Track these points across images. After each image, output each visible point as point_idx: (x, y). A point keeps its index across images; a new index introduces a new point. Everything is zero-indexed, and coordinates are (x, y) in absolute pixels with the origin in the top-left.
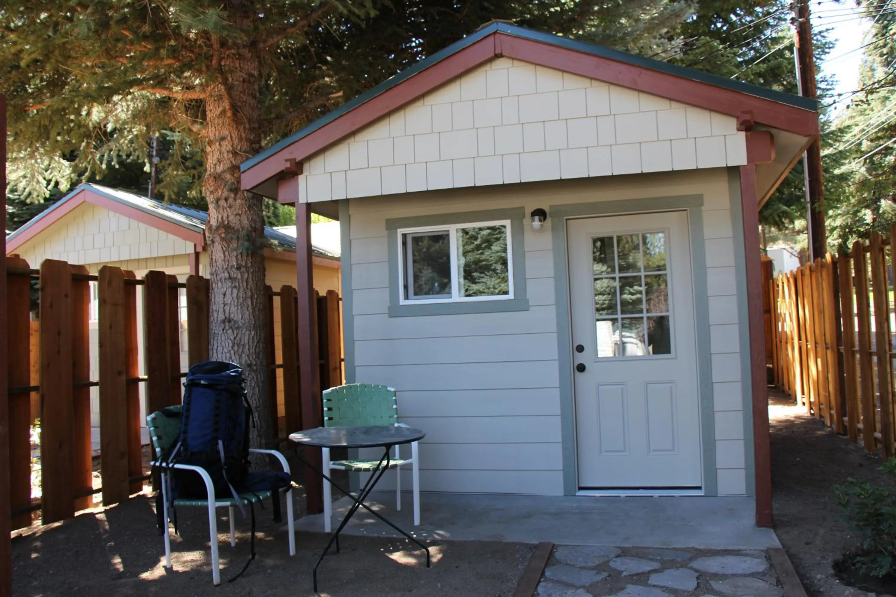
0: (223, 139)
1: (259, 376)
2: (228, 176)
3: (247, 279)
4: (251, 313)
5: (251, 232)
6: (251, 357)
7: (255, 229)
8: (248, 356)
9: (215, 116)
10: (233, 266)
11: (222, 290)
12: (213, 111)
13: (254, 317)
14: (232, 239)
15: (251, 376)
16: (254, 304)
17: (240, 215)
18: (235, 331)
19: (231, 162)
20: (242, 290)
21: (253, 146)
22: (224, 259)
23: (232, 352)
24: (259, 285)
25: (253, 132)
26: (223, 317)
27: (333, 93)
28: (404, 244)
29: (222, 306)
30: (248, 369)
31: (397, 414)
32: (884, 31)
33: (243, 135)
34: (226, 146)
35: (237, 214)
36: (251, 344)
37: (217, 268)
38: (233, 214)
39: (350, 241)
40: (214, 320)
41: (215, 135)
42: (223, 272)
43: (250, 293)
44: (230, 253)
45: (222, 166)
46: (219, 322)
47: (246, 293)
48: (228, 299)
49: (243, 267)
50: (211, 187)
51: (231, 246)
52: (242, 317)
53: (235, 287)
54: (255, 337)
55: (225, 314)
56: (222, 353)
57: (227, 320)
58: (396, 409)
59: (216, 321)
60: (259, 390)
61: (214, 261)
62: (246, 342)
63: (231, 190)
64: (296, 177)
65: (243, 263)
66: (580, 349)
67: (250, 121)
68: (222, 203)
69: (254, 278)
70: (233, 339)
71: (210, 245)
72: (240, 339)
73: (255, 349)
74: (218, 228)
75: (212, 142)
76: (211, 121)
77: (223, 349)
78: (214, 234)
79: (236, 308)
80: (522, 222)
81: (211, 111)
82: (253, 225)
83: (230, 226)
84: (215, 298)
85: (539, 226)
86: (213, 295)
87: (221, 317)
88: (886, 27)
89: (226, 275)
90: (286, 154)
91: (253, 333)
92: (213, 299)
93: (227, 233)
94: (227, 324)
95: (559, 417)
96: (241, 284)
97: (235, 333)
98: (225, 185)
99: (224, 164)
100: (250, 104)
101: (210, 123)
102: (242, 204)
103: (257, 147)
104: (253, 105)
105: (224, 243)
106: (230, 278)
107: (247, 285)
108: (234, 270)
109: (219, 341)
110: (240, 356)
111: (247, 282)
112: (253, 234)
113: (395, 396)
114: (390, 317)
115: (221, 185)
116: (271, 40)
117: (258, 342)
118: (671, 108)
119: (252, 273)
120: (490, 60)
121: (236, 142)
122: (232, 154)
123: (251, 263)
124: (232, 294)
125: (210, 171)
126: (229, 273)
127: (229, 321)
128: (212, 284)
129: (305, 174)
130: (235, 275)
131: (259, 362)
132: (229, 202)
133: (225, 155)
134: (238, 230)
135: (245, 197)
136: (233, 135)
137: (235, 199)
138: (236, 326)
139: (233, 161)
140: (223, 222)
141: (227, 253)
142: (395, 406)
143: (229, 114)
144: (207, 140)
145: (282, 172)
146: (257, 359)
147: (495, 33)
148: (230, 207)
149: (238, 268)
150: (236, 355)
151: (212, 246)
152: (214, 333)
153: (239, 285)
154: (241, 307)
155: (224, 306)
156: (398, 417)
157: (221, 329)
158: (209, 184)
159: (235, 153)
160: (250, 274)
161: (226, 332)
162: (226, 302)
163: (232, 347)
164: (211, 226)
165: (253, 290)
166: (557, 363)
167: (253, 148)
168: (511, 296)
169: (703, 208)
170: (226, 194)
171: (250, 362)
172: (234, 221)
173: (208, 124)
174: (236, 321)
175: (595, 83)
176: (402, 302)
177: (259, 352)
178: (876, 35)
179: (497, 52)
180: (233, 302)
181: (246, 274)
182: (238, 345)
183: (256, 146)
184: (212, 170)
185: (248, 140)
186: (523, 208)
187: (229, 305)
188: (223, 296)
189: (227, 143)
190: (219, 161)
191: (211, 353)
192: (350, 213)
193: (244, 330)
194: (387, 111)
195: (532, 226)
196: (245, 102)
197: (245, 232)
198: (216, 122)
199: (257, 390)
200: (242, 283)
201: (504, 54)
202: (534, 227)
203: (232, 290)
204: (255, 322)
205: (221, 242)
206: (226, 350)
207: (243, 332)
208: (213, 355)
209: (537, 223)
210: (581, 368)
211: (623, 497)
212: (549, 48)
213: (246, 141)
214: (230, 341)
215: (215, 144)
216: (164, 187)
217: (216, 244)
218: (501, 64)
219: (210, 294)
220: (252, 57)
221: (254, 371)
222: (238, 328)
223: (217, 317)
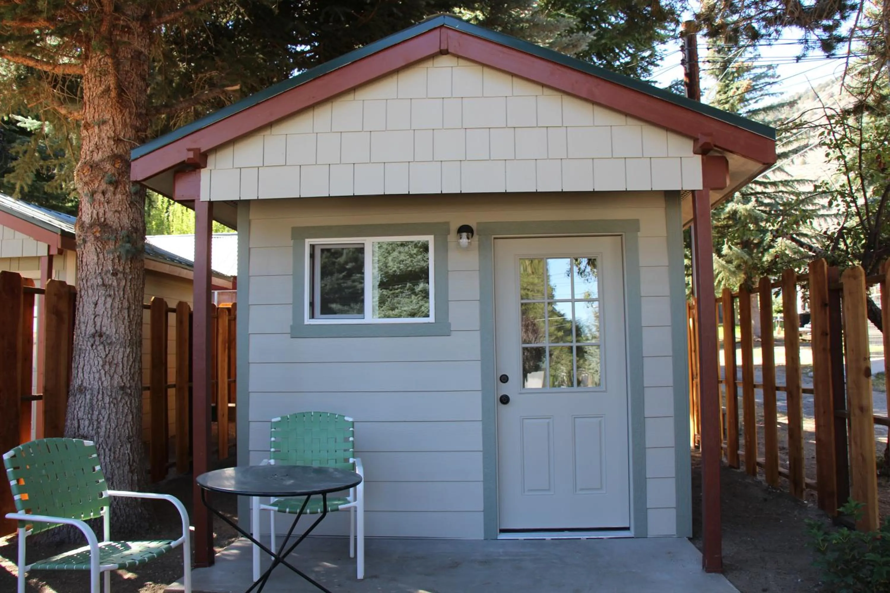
0: (104, 122)
1: (133, 401)
2: (108, 166)
3: (125, 286)
4: (127, 328)
5: (132, 233)
6: (124, 378)
7: (136, 230)
8: (121, 377)
9: (94, 95)
10: (108, 271)
11: (93, 299)
12: (92, 89)
13: (130, 332)
14: (109, 239)
15: (123, 401)
16: (132, 316)
17: (119, 212)
18: (107, 347)
19: (112, 150)
20: (117, 300)
21: (139, 134)
22: (98, 262)
23: (103, 372)
24: (137, 295)
25: (140, 119)
26: (93, 331)
27: (228, 86)
28: (312, 256)
29: (93, 317)
30: (121, 392)
31: (353, 448)
32: (727, 89)
33: (128, 120)
34: (107, 131)
35: (116, 211)
36: (125, 363)
37: (88, 273)
38: (111, 211)
39: (249, 249)
40: (81, 333)
41: (93, 117)
42: (96, 278)
43: (127, 304)
44: (106, 255)
45: (100, 153)
46: (87, 336)
47: (122, 303)
48: (100, 309)
49: (121, 272)
50: (85, 177)
51: (107, 247)
52: (116, 331)
53: (110, 296)
54: (131, 355)
55: (95, 327)
56: (90, 373)
57: (97, 334)
58: (353, 441)
59: (83, 335)
60: (133, 417)
61: (84, 264)
62: (120, 360)
63: (110, 183)
64: (198, 170)
65: (121, 269)
66: (504, 379)
67: (137, 104)
68: (99, 196)
69: (132, 286)
70: (104, 357)
71: (80, 245)
72: (113, 356)
73: (130, 369)
74: (91, 226)
75: (89, 125)
76: (89, 101)
77: (91, 368)
78: (86, 232)
79: (109, 320)
80: (446, 239)
81: (90, 89)
82: (135, 226)
83: (107, 224)
84: (83, 307)
85: (467, 244)
86: (81, 304)
87: (91, 330)
88: (727, 86)
89: (100, 281)
90: (188, 143)
91: (128, 350)
92: (81, 309)
93: (103, 231)
94: (97, 338)
95: (481, 453)
96: (116, 293)
97: (107, 350)
98: (104, 176)
99: (103, 152)
100: (137, 85)
101: (88, 103)
102: (122, 200)
103: (144, 136)
104: (141, 87)
105: (99, 244)
106: (104, 285)
107: (124, 294)
108: (109, 275)
109: (87, 359)
110: (112, 378)
111: (124, 290)
112: (134, 235)
113: (353, 427)
114: (292, 338)
115: (98, 176)
116: (167, 15)
117: (134, 361)
118: (626, 125)
119: (131, 279)
120: (432, 57)
121: (119, 127)
122: (114, 141)
123: (130, 268)
124: (105, 303)
125: (85, 158)
126: (102, 279)
127: (101, 336)
128: (80, 291)
129: (209, 167)
130: (110, 282)
131: (133, 384)
132: (106, 196)
133: (105, 141)
134: (116, 230)
135: (126, 192)
136: (116, 119)
137: (114, 194)
138: (109, 342)
139: (115, 149)
140: (98, 219)
141: (101, 256)
142: (351, 439)
143: (113, 94)
144: (83, 122)
145: (183, 162)
146: (131, 381)
147: (442, 26)
148: (108, 203)
149: (115, 274)
150: (107, 375)
151: (82, 247)
152: (80, 349)
153: (114, 294)
154: (116, 320)
155: (95, 317)
156: (354, 452)
157: (89, 344)
158: (84, 174)
159: (117, 140)
160: (128, 281)
161: (96, 349)
162: (97, 313)
163: (103, 366)
164: (83, 223)
165: (131, 301)
166: (479, 394)
167: (138, 136)
168: (431, 319)
169: (639, 234)
170: (104, 186)
171: (123, 384)
172: (112, 219)
173: (85, 103)
174: (108, 335)
175: (547, 91)
176: (308, 321)
177: (134, 373)
178: (719, 92)
179: (442, 48)
180: (106, 313)
181: (124, 281)
182: (110, 364)
183: (142, 135)
184: (88, 158)
185: (133, 127)
186: (447, 224)
187: (101, 317)
188: (93, 306)
189: (108, 128)
190: (97, 147)
191: (74, 372)
192: (251, 217)
193: (118, 347)
194: (311, 103)
195: (459, 243)
196: (133, 83)
197: (124, 232)
198: (96, 102)
199: (131, 417)
200: (118, 291)
201: (449, 51)
202: (461, 244)
203: (106, 298)
204: (131, 336)
205: (95, 242)
206: (94, 369)
207: (117, 349)
208: (77, 374)
209: (464, 241)
210: (505, 400)
211: (548, 540)
212: (500, 48)
213: (131, 127)
214: (100, 359)
215: (93, 127)
216: (15, 178)
217: (89, 244)
218: (445, 61)
219: (77, 303)
220: (143, 32)
221: (126, 394)
222: (111, 344)
223: (85, 330)
